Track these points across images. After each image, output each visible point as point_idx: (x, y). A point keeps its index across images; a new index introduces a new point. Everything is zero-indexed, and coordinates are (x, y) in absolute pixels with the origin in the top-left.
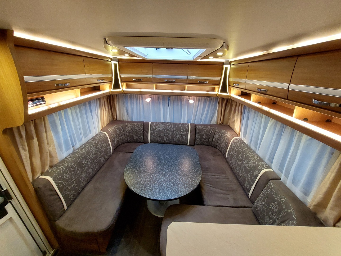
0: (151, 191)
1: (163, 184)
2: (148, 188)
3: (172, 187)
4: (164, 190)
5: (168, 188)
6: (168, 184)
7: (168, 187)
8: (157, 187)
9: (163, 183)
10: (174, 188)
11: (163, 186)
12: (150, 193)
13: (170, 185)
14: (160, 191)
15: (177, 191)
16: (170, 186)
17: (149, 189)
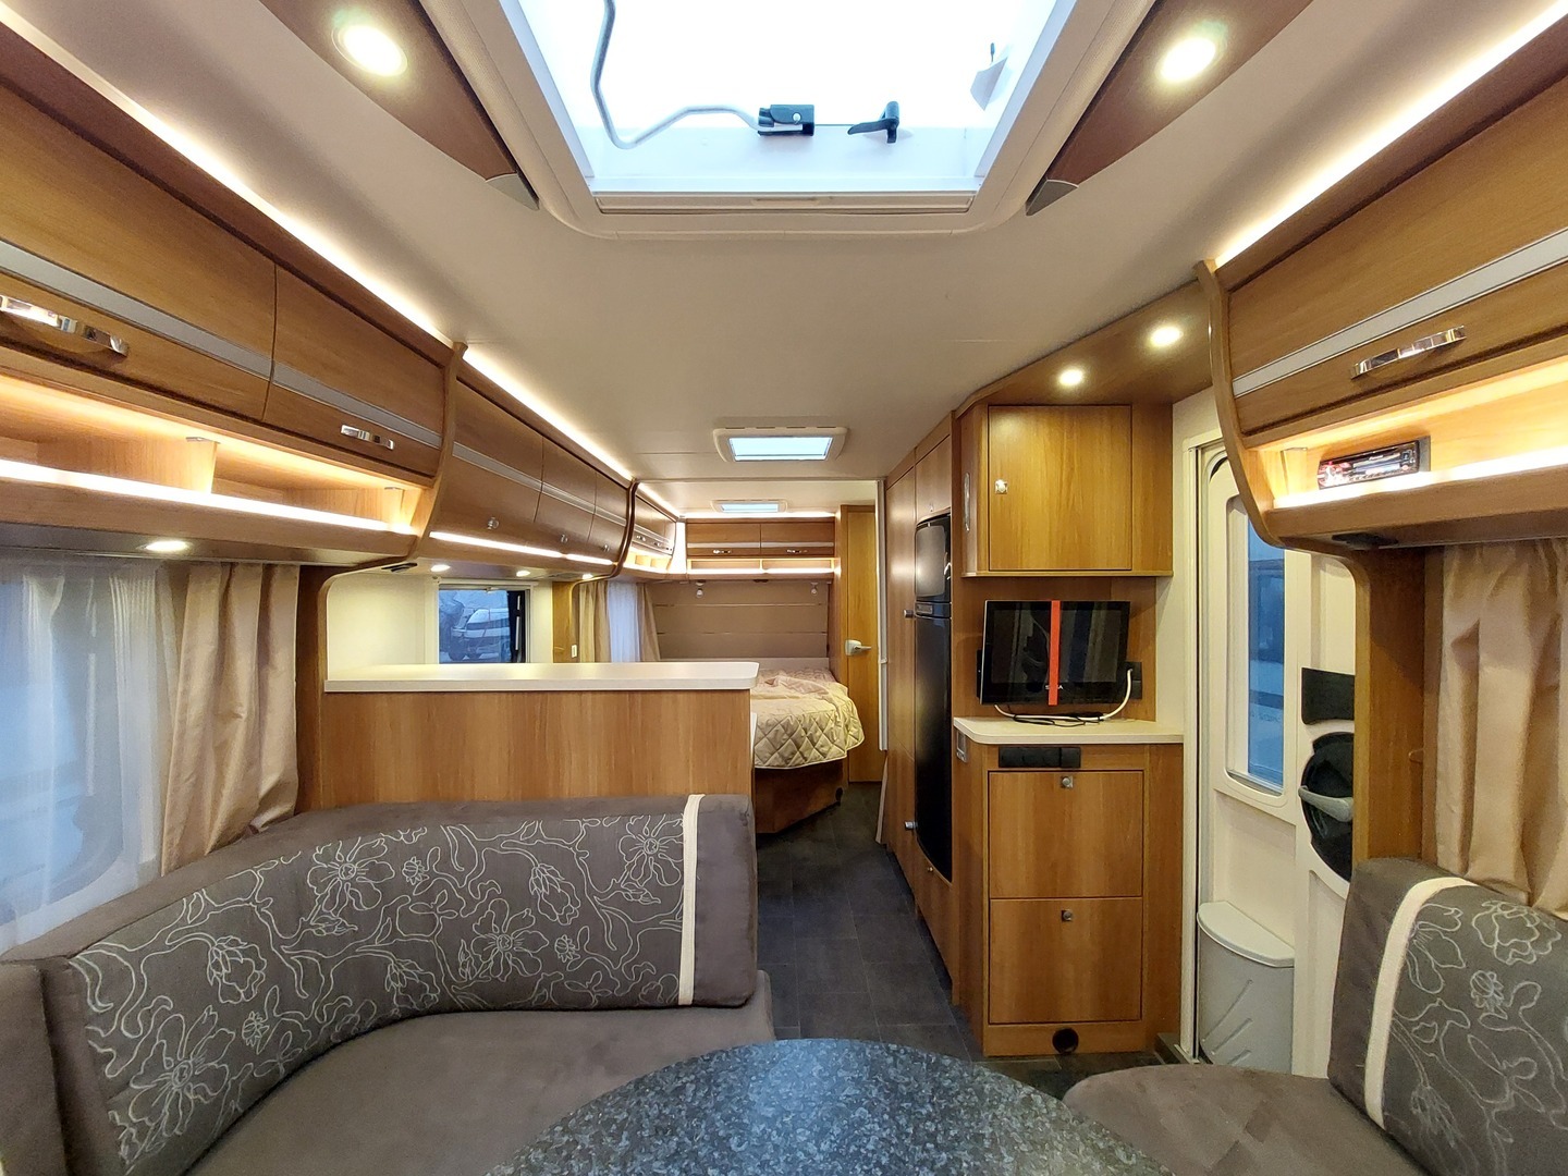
0: (894, 1083)
1: (812, 1148)
2: (922, 1107)
3: (741, 1125)
4: (804, 1100)
5: (775, 1118)
6: (776, 1147)
7: (770, 1121)
8: (862, 1122)
9: (819, 1157)
10: (726, 1119)
11: (816, 1129)
12: (892, 1071)
13: (754, 1141)
14: (832, 1090)
15: (708, 1094)
16: (757, 1129)
17: (910, 1097)
